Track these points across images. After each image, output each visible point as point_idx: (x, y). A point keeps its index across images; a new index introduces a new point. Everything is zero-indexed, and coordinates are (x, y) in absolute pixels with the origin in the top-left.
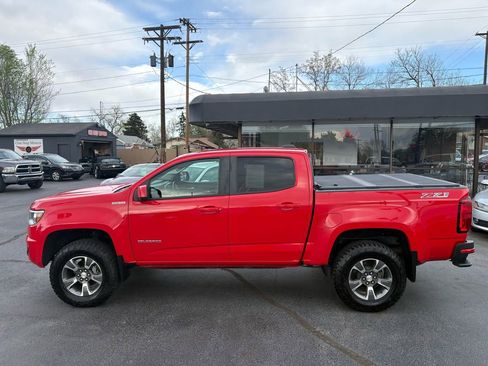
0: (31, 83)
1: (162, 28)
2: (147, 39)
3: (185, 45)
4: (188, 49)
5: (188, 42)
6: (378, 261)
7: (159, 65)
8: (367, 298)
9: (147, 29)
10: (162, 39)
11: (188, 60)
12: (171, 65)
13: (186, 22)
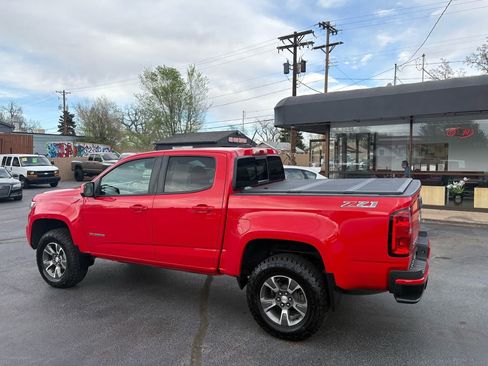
0: (191, 98)
1: (296, 35)
2: (282, 48)
3: (325, 49)
4: (328, 53)
5: (328, 45)
6: (290, 280)
7: (291, 72)
8: (280, 323)
9: (282, 39)
10: (295, 46)
11: (327, 63)
12: (304, 70)
13: (326, 26)
